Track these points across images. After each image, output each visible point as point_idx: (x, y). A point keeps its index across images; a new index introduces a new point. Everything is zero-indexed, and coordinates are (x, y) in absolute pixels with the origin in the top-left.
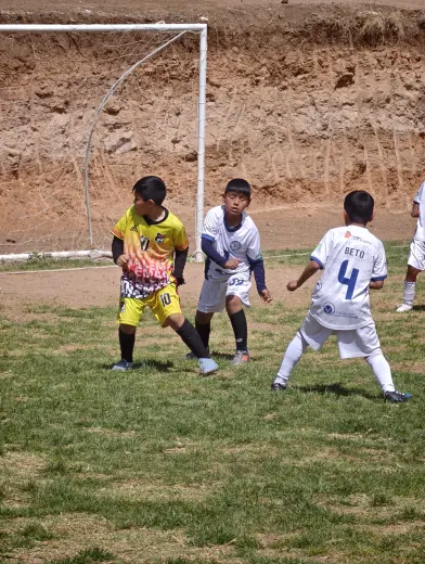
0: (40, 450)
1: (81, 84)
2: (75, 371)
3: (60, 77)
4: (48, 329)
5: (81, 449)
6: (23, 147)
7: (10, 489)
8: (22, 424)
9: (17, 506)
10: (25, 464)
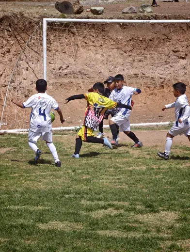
3: (183, 43)
6: (166, 74)
7: (163, 228)
8: (167, 199)
9: (166, 235)
10: (169, 217)
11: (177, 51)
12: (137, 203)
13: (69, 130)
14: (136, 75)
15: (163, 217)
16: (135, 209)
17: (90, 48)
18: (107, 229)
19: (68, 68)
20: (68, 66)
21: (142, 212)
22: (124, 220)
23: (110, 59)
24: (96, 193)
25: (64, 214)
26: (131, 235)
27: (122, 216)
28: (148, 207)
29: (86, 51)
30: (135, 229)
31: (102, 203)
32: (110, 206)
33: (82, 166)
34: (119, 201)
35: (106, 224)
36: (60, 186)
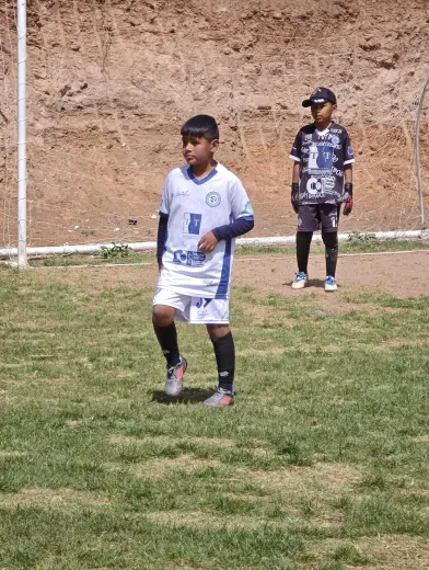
0: (355, 460)
1: (413, 34)
2: (400, 370)
3: (388, 26)
4: (369, 321)
5: (404, 461)
6: (344, 108)
7: (319, 505)
8: (336, 430)
9: (327, 525)
10: (338, 477)
11: (372, 48)
12: (256, 441)
13: (86, 254)
14: (265, 110)
15: (322, 478)
16: (249, 456)
17: (143, 37)
18: (173, 507)
19: (85, 91)
20: (86, 86)
21: (266, 465)
22: (220, 486)
23: (197, 67)
24: (149, 417)
25: (62, 469)
26: (236, 523)
27: (214, 475)
28: (285, 451)
29: (133, 46)
30: (249, 509)
31: (162, 442)
32: (184, 448)
33: (118, 345)
34: (211, 436)
35: (171, 497)
36: (55, 397)
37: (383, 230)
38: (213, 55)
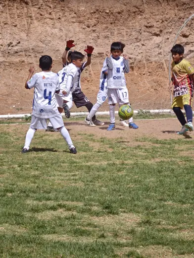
0: (138, 212)
1: (169, 21)
2: (159, 172)
3: (158, 17)
4: (146, 150)
5: (160, 213)
6: (137, 54)
7: (121, 232)
8: (130, 199)
9: (124, 241)
10: (130, 220)
11: (150, 27)
12: (93, 203)
13: (18, 118)
14: (101, 54)
15: (123, 220)
16: (90, 210)
17: (46, 20)
18: (54, 233)
19: (19, 44)
20: (19, 43)
21: (98, 214)
22: (76, 223)
23: (70, 35)
24: (45, 192)
25: (4, 215)
26: (84, 240)
27: (74, 218)
28: (107, 208)
29: (41, 25)
30: (89, 234)
31: (51, 203)
32: (60, 206)
33: (31, 160)
34: (73, 201)
35: (54, 228)
36: (2, 183)
37: (153, 109)
38: (77, 29)
